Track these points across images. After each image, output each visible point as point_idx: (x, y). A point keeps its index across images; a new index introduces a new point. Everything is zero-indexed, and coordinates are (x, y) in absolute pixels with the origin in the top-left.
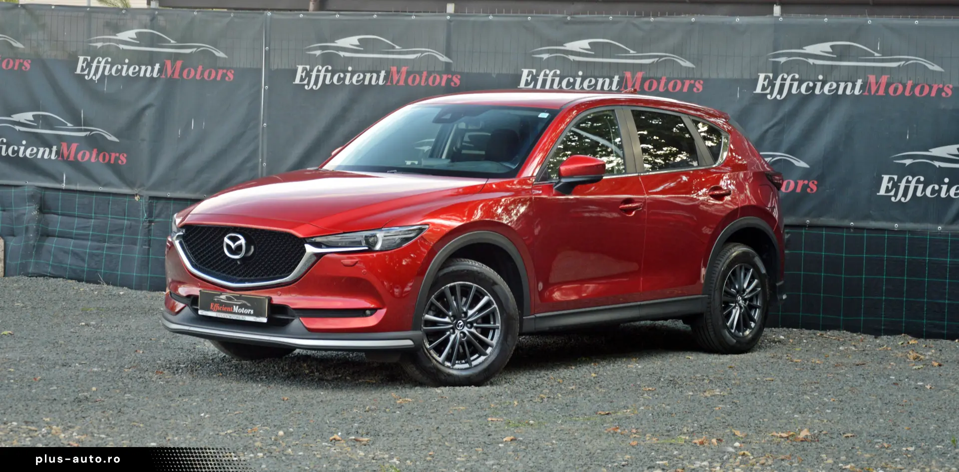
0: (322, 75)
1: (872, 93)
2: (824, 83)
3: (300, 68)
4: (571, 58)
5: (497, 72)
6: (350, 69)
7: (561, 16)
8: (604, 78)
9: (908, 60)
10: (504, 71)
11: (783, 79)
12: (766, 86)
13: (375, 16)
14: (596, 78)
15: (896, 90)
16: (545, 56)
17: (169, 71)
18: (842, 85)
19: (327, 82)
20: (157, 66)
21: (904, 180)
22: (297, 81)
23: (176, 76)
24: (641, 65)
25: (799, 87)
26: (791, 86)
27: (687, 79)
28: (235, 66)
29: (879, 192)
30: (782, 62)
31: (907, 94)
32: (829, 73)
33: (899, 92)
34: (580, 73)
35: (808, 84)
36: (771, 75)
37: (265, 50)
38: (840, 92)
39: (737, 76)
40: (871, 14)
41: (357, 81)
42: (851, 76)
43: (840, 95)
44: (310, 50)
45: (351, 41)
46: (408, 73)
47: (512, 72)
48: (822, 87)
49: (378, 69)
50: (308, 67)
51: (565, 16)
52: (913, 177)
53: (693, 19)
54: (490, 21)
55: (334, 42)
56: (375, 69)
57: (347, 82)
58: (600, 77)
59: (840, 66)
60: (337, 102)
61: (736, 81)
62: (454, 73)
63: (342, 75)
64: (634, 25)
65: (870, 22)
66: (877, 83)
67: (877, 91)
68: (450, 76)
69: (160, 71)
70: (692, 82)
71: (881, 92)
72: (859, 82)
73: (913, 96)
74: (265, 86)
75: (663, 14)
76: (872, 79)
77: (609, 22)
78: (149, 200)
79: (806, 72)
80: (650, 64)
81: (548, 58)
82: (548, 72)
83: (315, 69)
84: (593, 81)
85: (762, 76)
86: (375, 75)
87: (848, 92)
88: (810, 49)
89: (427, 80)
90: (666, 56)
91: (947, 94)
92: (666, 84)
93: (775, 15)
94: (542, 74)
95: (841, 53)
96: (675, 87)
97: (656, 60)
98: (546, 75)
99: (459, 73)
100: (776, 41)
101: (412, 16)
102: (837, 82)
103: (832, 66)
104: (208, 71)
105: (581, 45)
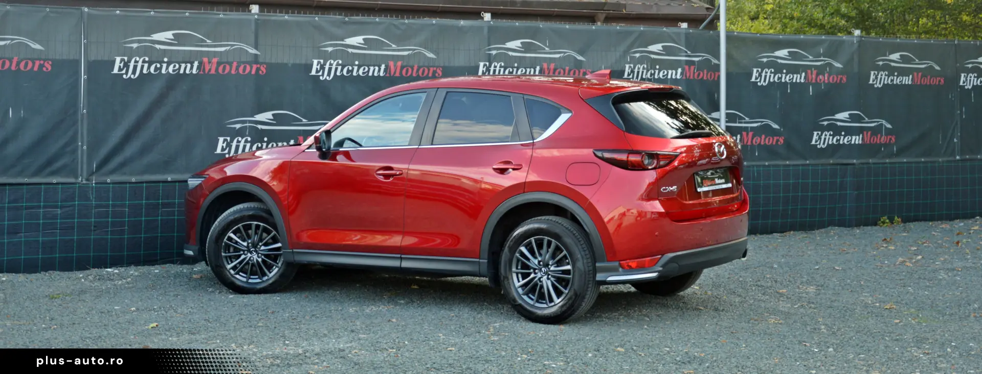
0: (140, 66)
2: (518, 69)
3: (118, 59)
4: (350, 50)
5: (292, 62)
6: (166, 60)
7: (341, 17)
8: (374, 66)
9: (565, 53)
10: (298, 62)
11: (495, 67)
12: (485, 71)
13: (187, 14)
14: (368, 66)
16: (330, 49)
18: (529, 70)
19: (145, 71)
22: (116, 71)
24: (401, 56)
26: (500, 71)
27: (431, 66)
28: (50, 57)
30: (493, 54)
32: (519, 62)
34: (356, 63)
35: (510, 70)
36: (487, 64)
37: (84, 43)
40: (541, 21)
41: (174, 71)
42: (533, 64)
44: (125, 43)
45: (167, 35)
46: (219, 64)
47: (303, 62)
49: (192, 60)
50: (126, 58)
51: (343, 17)
53: (434, 22)
54: (286, 21)
55: (150, 36)
56: (188, 60)
57: (163, 71)
58: (371, 66)
59: (526, 57)
60: (155, 89)
62: (262, 63)
63: (158, 66)
64: (395, 25)
65: (541, 26)
66: (548, 68)
68: (259, 66)
70: (435, 69)
71: (551, 74)
72: (538, 69)
74: (85, 75)
75: (413, 18)
76: (545, 66)
77: (376, 22)
79: (507, 61)
80: (406, 55)
81: (332, 51)
82: (332, 62)
83: (133, 60)
84: (367, 69)
85: (482, 64)
86: (189, 65)
88: (509, 45)
89: (237, 69)
90: (417, 49)
92: (417, 71)
93: (486, 20)
94: (328, 63)
95: (527, 48)
96: (423, 72)
97: (410, 52)
98: (331, 64)
99: (265, 63)
100: (489, 38)
101: (219, 14)
102: (525, 68)
103: (520, 57)
104: (24, 62)
105: (357, 40)
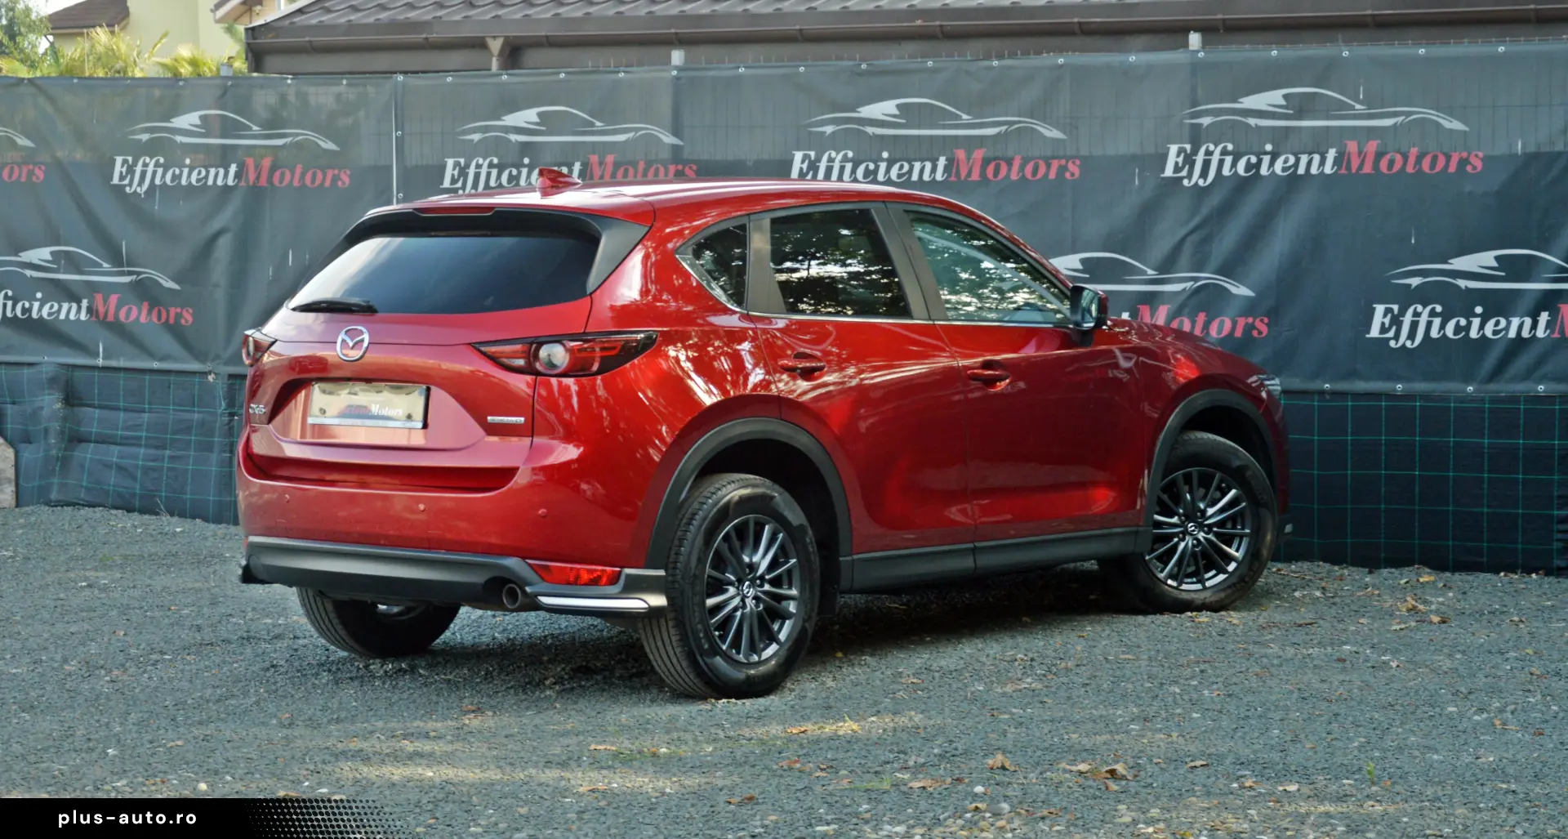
0: (484, 173)
1: (1354, 171)
2: (1274, 156)
3: (450, 162)
4: (870, 130)
5: (755, 157)
6: (526, 161)
7: (851, 63)
8: (922, 160)
9: (1408, 114)
10: (765, 157)
11: (1209, 153)
12: (1180, 165)
13: (562, 76)
14: (910, 161)
15: (1391, 163)
16: (829, 129)
17: (252, 176)
18: (1304, 159)
19: (493, 183)
20: (233, 168)
21: (1410, 311)
22: (447, 183)
23: (263, 182)
24: (982, 138)
25: (1234, 164)
26: (1221, 162)
27: (1054, 158)
28: (351, 163)
29: (1369, 333)
30: (1205, 125)
31: (1410, 169)
32: (1282, 140)
33: (1397, 167)
34: (885, 155)
35: (1249, 159)
36: (1188, 147)
37: (396, 137)
38: (1301, 171)
39: (1134, 149)
40: (1347, 42)
42: (1317, 143)
43: (1301, 175)
44: (465, 132)
45: (528, 116)
46: (617, 165)
47: (777, 157)
48: (1272, 164)
49: (569, 160)
50: (462, 161)
51: (857, 62)
52: (1425, 307)
53: (1061, 61)
54: (740, 76)
55: (499, 119)
57: (523, 182)
58: (916, 160)
59: (1300, 128)
61: (1134, 159)
62: (685, 163)
63: (515, 172)
64: (968, 72)
65: (1346, 54)
66: (1360, 153)
67: (1361, 167)
68: (680, 168)
69: (238, 176)
70: (1063, 162)
71: (1368, 169)
72: (1332, 154)
73: (1420, 172)
74: (398, 193)
76: (1352, 147)
77: (927, 70)
78: (229, 379)
79: (1243, 139)
80: (994, 136)
81: (833, 133)
82: (833, 154)
83: (473, 164)
84: (906, 167)
85: (1174, 149)
87: (1314, 170)
88: (1250, 102)
89: (645, 174)
90: (1020, 122)
91: (1474, 168)
92: (1022, 168)
93: (1191, 48)
94: (825, 158)
95: (1301, 107)
96: (1035, 171)
97: (1004, 128)
98: (831, 160)
99: (694, 162)
100: (1194, 90)
101: (618, 72)
102: (1296, 155)
103: (1287, 128)
104: (310, 173)
105: (884, 109)
